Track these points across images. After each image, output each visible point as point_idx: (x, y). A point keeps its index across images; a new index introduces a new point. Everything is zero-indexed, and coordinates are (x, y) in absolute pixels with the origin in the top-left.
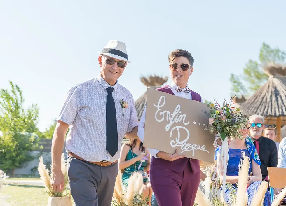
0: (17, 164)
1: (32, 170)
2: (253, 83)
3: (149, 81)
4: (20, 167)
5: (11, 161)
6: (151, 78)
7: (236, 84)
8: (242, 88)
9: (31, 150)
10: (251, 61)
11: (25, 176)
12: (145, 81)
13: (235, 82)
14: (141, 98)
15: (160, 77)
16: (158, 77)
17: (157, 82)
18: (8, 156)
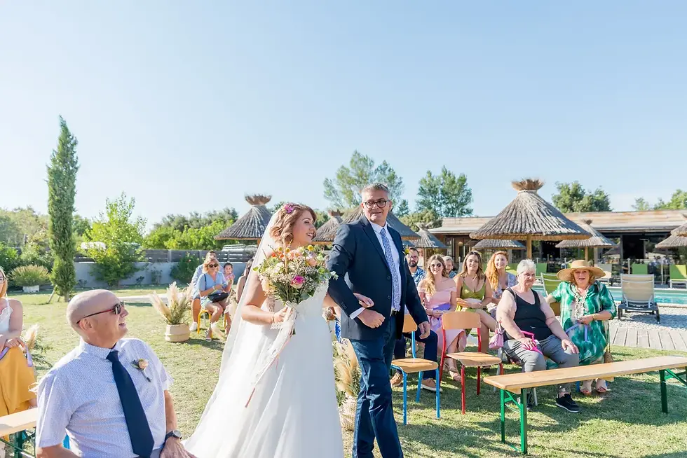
0: (123, 276)
1: (137, 280)
2: (345, 187)
3: (254, 200)
4: (126, 278)
5: (115, 273)
6: (255, 197)
7: (328, 188)
8: (334, 192)
9: (135, 261)
10: (343, 167)
11: (131, 287)
12: (249, 199)
13: (328, 186)
14: (245, 216)
15: (264, 196)
16: (262, 196)
17: (261, 201)
18: (112, 268)
